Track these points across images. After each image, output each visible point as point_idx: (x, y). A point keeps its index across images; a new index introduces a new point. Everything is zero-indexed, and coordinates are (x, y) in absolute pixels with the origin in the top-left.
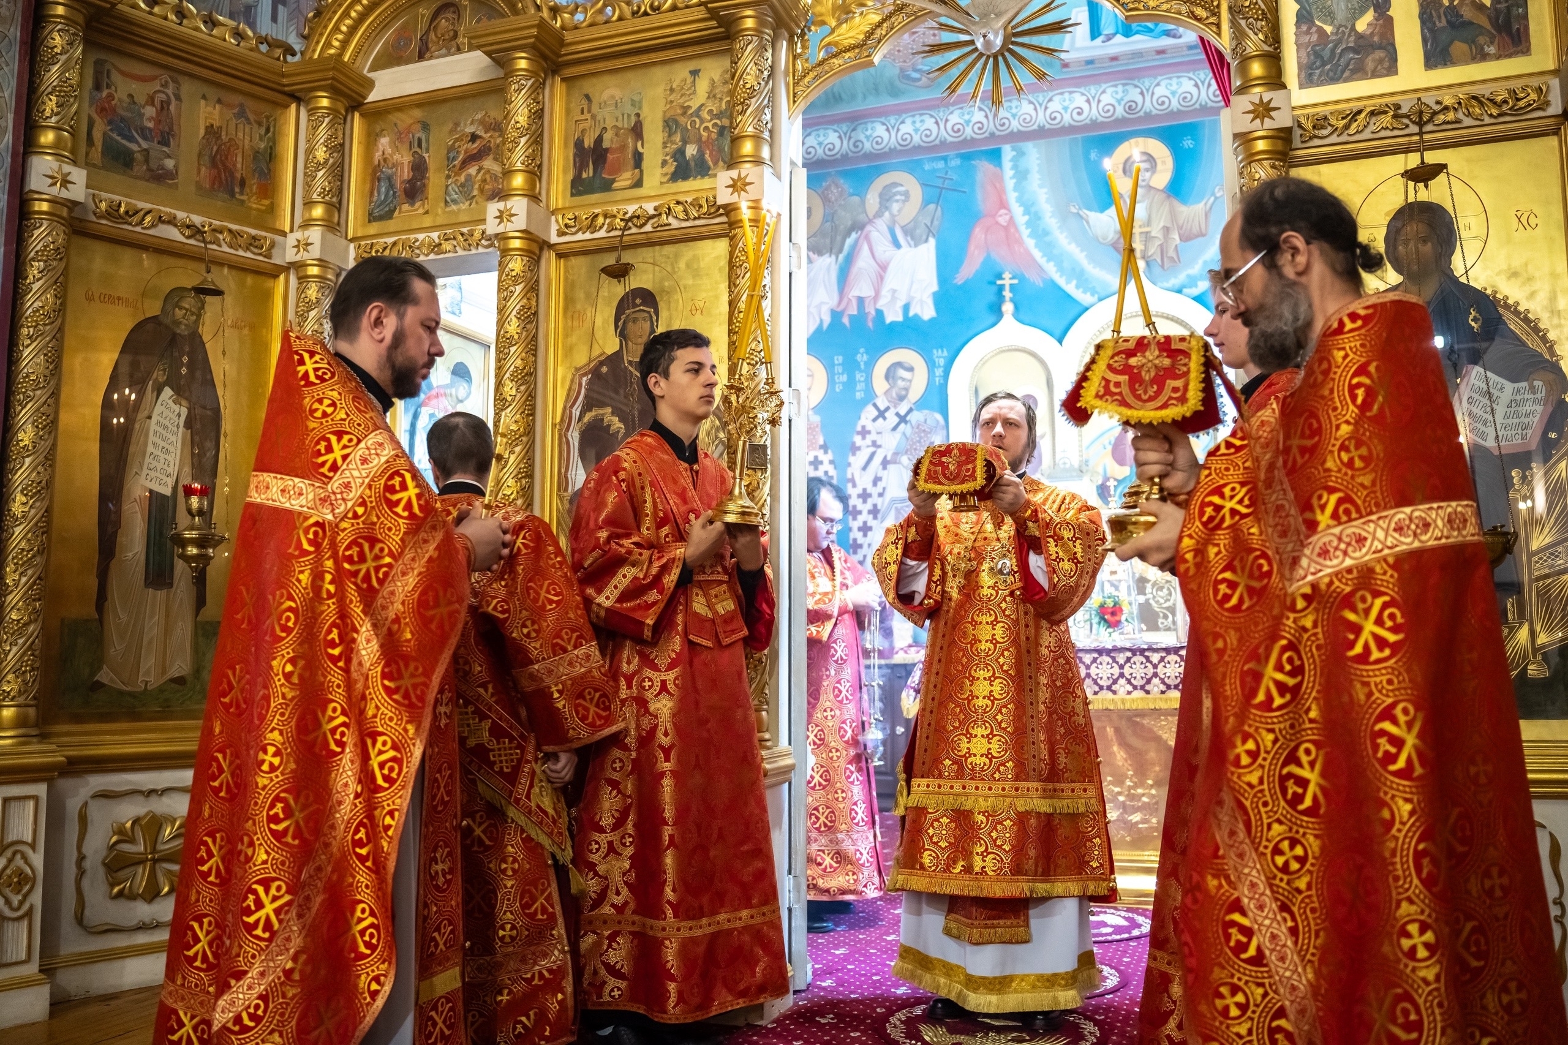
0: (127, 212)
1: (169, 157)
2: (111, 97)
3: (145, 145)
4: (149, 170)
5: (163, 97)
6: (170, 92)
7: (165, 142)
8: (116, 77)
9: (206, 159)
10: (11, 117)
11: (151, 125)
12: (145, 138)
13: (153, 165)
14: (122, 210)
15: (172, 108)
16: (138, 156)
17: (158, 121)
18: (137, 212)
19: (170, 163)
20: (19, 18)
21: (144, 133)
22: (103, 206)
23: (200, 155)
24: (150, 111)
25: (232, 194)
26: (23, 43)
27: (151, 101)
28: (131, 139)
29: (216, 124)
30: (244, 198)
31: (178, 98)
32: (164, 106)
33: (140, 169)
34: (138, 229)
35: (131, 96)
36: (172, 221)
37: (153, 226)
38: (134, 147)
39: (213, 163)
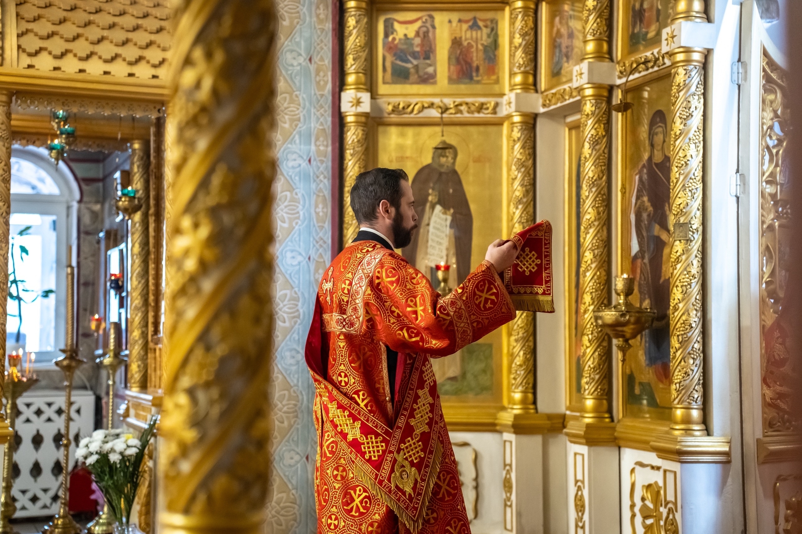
0: (404, 108)
1: (430, 65)
2: (394, 39)
3: (415, 62)
4: (420, 77)
5: (424, 29)
6: (428, 25)
7: (427, 57)
8: (396, 26)
9: (454, 60)
10: (330, 74)
11: (417, 49)
12: (415, 58)
13: (421, 73)
14: (401, 106)
15: (431, 35)
16: (412, 71)
17: (422, 45)
18: (409, 106)
19: (430, 70)
20: (330, 16)
21: (415, 55)
22: (390, 108)
23: (449, 58)
24: (418, 41)
25: (471, 78)
26: (334, 30)
27: (417, 34)
28: (407, 61)
29: (458, 36)
30: (479, 78)
31: (434, 27)
32: (426, 34)
33: (414, 77)
34: (412, 115)
35: (405, 35)
36: (432, 105)
37: (420, 112)
38: (409, 66)
39: (458, 60)
